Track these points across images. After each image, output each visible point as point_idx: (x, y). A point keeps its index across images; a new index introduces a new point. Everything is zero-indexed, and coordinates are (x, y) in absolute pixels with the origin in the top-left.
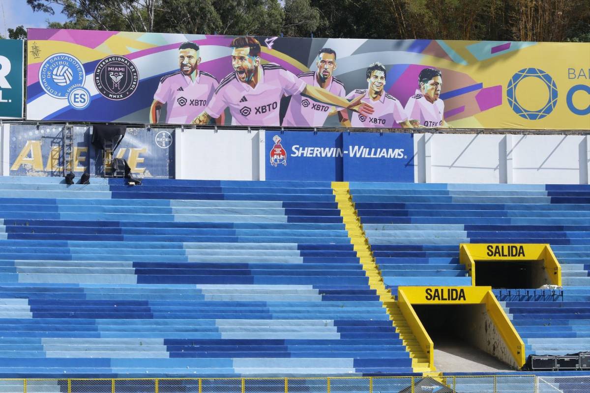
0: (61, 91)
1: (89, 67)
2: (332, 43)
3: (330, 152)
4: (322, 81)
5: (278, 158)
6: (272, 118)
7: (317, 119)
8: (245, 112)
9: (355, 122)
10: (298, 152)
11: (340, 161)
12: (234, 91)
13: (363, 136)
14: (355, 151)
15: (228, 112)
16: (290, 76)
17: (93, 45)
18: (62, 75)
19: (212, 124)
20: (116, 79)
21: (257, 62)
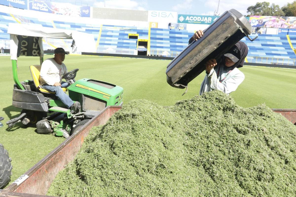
0: (254, 23)
1: (257, 20)
2: (290, 17)
3: (287, 31)
4: (287, 22)
5: (280, 32)
6: (280, 27)
7: (286, 27)
8: (276, 26)
9: (291, 27)
10: (283, 31)
11: (288, 32)
12: (275, 23)
13: (292, 29)
14: (290, 31)
15: (274, 26)
16: (283, 22)
17: (258, 17)
18: (254, 21)
19: (272, 27)
20: (260, 22)
21: (279, 20)
